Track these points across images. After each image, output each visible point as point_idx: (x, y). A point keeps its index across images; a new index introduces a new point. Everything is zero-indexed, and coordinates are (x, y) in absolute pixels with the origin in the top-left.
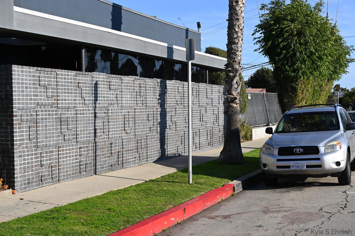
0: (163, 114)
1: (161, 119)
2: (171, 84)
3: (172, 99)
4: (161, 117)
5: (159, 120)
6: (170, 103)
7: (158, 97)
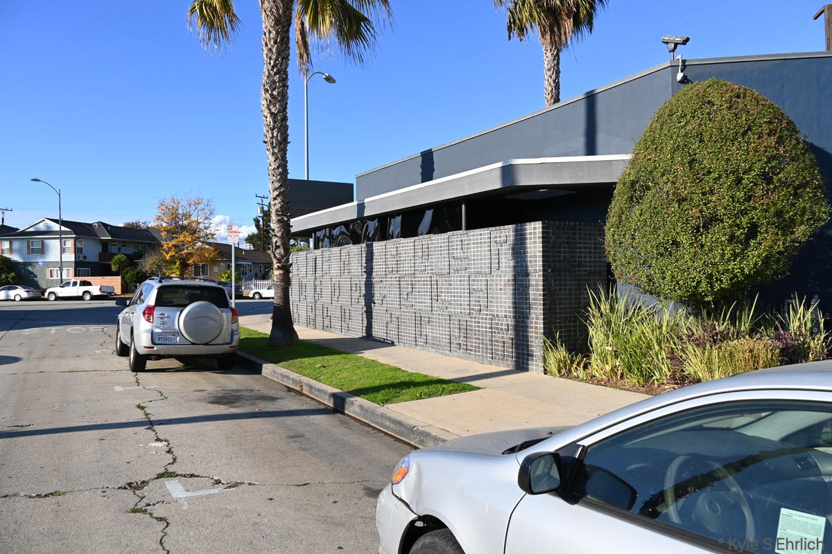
0: (369, 285)
1: (366, 290)
2: (378, 246)
3: (380, 265)
4: (365, 287)
5: (364, 292)
6: (378, 272)
7: (364, 265)
